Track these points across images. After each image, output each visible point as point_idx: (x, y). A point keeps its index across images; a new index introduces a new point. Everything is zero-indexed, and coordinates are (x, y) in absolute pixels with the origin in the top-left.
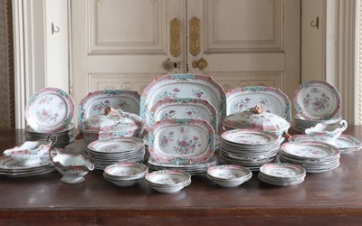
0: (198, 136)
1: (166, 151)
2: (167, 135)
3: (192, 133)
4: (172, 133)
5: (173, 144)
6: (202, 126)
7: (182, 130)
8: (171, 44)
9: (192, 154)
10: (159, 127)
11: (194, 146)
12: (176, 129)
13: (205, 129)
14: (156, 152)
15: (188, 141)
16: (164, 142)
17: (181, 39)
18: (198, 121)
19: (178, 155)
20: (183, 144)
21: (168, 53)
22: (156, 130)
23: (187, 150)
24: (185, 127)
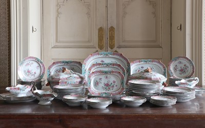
0: (116, 81)
1: (97, 89)
2: (98, 80)
3: (112, 79)
4: (101, 79)
5: (101, 85)
6: (118, 75)
7: (107, 77)
8: (99, 42)
9: (112, 91)
10: (94, 75)
11: (113, 86)
12: (103, 77)
13: (119, 76)
14: (92, 89)
15: (110, 83)
16: (96, 84)
17: (104, 39)
18: (116, 72)
19: (104, 91)
20: (107, 85)
21: (97, 47)
22: (92, 77)
23: (109, 88)
24: (108, 76)
